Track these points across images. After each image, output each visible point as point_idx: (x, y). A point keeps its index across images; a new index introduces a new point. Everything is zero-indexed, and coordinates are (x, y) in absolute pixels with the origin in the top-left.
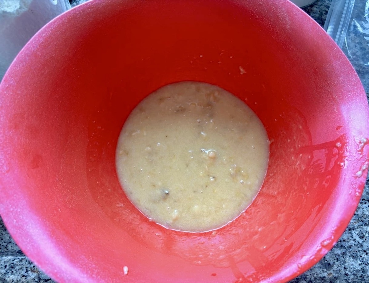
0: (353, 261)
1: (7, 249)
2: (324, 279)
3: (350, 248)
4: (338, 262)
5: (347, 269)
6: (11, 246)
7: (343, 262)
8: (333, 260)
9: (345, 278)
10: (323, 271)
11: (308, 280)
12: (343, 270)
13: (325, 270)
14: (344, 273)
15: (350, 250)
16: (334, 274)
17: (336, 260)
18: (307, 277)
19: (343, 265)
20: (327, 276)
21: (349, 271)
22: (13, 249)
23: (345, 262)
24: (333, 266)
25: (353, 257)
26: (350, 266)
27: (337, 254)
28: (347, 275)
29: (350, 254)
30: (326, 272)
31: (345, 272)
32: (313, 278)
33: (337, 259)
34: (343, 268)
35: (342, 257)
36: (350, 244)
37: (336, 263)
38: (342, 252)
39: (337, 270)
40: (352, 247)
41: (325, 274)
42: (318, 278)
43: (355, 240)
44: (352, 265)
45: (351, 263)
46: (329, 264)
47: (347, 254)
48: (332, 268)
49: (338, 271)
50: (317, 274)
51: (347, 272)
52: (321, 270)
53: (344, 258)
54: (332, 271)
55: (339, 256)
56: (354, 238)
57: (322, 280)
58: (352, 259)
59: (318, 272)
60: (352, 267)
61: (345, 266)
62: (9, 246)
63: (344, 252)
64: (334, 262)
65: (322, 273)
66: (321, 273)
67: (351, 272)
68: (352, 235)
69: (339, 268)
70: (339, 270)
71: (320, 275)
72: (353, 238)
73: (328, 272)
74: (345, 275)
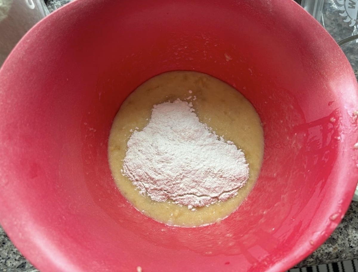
0: (356, 233)
1: (7, 266)
2: (330, 254)
3: (351, 220)
4: (341, 236)
5: (351, 241)
6: (10, 262)
7: (346, 235)
8: (336, 235)
9: (350, 250)
10: (328, 246)
11: (315, 257)
12: (347, 243)
13: (330, 245)
14: (348, 245)
15: (352, 222)
16: (339, 248)
17: (339, 234)
18: (314, 254)
19: (347, 238)
20: (333, 250)
21: (353, 243)
22: (13, 265)
23: (348, 235)
24: (338, 240)
25: (355, 228)
26: (353, 238)
27: (340, 228)
28: (352, 247)
29: (352, 227)
30: (331, 247)
31: (350, 245)
32: (319, 255)
33: (341, 233)
34: (347, 241)
35: (345, 230)
36: (351, 217)
37: (340, 237)
38: (344, 225)
39: (341, 244)
40: (353, 219)
41: (331, 249)
42: (324, 254)
43: (355, 211)
44: (355, 237)
45: (354, 235)
46: (334, 239)
47: (349, 227)
48: (337, 243)
49: (343, 245)
50: (323, 250)
51: (351, 245)
52: (326, 245)
53: (346, 230)
54: (336, 245)
55: (342, 229)
56: (354, 210)
57: (329, 255)
58: (354, 231)
59: (324, 248)
60: (355, 238)
61: (349, 239)
62: (8, 262)
63: (346, 225)
64: (338, 237)
65: (328, 249)
66: (326, 249)
67: (355, 244)
68: (352, 208)
69: (343, 242)
70: (344, 243)
71: (326, 251)
72: (352, 210)
73: (334, 247)
74: (350, 248)
